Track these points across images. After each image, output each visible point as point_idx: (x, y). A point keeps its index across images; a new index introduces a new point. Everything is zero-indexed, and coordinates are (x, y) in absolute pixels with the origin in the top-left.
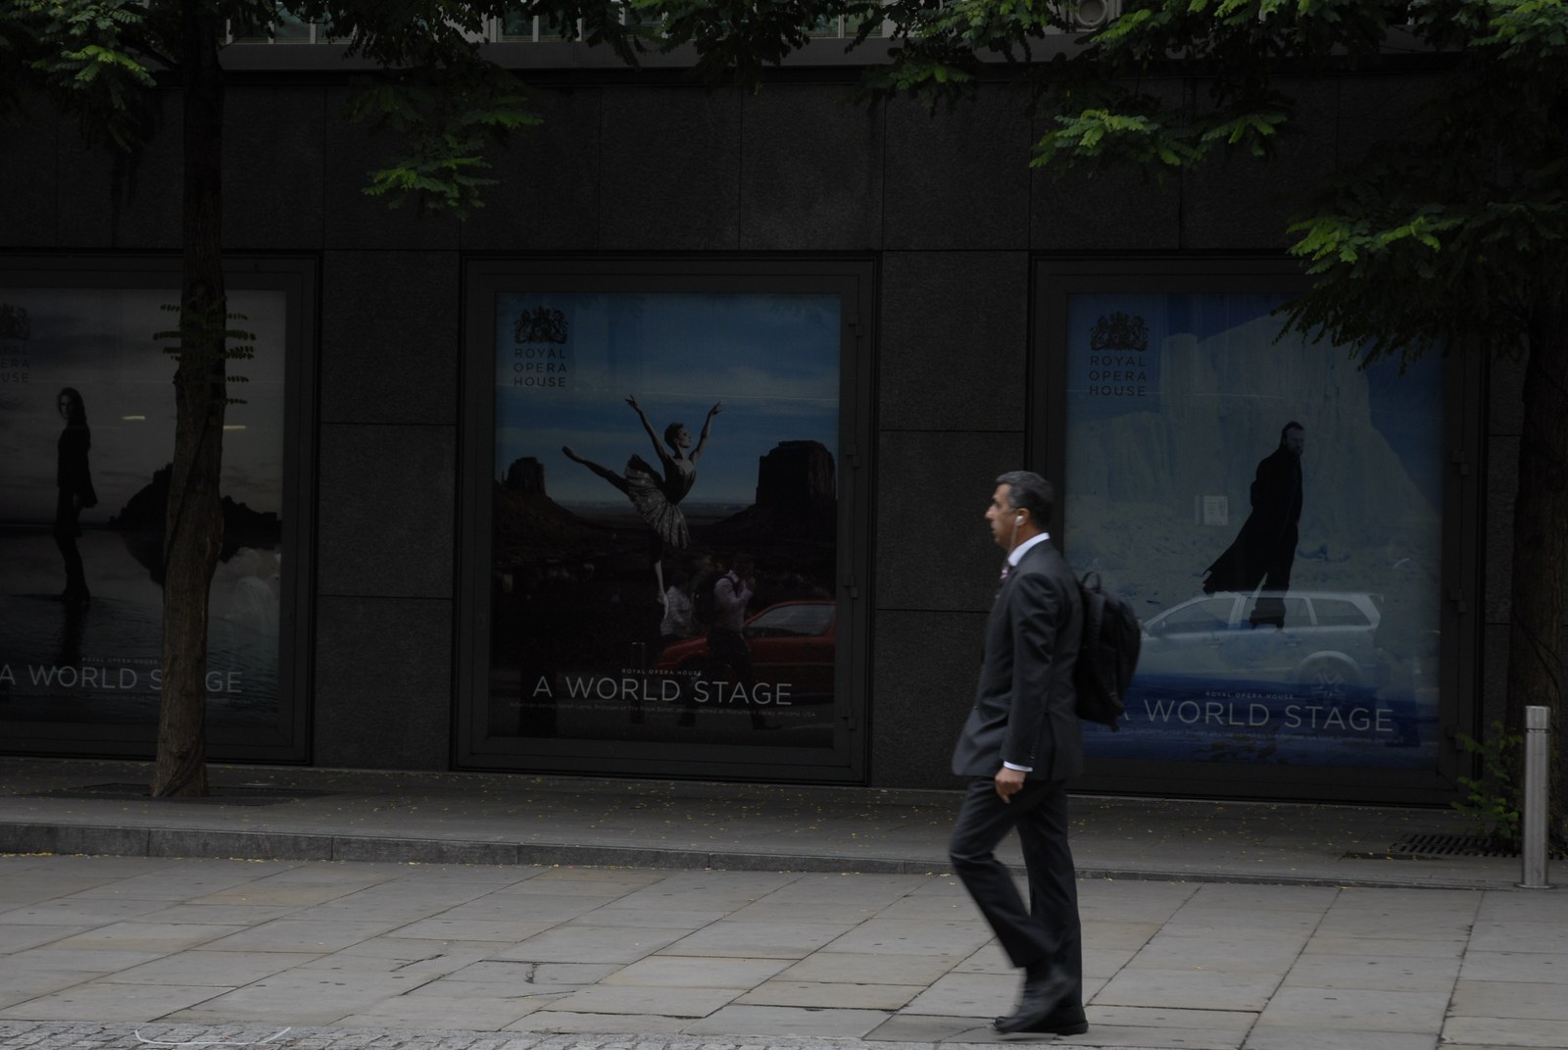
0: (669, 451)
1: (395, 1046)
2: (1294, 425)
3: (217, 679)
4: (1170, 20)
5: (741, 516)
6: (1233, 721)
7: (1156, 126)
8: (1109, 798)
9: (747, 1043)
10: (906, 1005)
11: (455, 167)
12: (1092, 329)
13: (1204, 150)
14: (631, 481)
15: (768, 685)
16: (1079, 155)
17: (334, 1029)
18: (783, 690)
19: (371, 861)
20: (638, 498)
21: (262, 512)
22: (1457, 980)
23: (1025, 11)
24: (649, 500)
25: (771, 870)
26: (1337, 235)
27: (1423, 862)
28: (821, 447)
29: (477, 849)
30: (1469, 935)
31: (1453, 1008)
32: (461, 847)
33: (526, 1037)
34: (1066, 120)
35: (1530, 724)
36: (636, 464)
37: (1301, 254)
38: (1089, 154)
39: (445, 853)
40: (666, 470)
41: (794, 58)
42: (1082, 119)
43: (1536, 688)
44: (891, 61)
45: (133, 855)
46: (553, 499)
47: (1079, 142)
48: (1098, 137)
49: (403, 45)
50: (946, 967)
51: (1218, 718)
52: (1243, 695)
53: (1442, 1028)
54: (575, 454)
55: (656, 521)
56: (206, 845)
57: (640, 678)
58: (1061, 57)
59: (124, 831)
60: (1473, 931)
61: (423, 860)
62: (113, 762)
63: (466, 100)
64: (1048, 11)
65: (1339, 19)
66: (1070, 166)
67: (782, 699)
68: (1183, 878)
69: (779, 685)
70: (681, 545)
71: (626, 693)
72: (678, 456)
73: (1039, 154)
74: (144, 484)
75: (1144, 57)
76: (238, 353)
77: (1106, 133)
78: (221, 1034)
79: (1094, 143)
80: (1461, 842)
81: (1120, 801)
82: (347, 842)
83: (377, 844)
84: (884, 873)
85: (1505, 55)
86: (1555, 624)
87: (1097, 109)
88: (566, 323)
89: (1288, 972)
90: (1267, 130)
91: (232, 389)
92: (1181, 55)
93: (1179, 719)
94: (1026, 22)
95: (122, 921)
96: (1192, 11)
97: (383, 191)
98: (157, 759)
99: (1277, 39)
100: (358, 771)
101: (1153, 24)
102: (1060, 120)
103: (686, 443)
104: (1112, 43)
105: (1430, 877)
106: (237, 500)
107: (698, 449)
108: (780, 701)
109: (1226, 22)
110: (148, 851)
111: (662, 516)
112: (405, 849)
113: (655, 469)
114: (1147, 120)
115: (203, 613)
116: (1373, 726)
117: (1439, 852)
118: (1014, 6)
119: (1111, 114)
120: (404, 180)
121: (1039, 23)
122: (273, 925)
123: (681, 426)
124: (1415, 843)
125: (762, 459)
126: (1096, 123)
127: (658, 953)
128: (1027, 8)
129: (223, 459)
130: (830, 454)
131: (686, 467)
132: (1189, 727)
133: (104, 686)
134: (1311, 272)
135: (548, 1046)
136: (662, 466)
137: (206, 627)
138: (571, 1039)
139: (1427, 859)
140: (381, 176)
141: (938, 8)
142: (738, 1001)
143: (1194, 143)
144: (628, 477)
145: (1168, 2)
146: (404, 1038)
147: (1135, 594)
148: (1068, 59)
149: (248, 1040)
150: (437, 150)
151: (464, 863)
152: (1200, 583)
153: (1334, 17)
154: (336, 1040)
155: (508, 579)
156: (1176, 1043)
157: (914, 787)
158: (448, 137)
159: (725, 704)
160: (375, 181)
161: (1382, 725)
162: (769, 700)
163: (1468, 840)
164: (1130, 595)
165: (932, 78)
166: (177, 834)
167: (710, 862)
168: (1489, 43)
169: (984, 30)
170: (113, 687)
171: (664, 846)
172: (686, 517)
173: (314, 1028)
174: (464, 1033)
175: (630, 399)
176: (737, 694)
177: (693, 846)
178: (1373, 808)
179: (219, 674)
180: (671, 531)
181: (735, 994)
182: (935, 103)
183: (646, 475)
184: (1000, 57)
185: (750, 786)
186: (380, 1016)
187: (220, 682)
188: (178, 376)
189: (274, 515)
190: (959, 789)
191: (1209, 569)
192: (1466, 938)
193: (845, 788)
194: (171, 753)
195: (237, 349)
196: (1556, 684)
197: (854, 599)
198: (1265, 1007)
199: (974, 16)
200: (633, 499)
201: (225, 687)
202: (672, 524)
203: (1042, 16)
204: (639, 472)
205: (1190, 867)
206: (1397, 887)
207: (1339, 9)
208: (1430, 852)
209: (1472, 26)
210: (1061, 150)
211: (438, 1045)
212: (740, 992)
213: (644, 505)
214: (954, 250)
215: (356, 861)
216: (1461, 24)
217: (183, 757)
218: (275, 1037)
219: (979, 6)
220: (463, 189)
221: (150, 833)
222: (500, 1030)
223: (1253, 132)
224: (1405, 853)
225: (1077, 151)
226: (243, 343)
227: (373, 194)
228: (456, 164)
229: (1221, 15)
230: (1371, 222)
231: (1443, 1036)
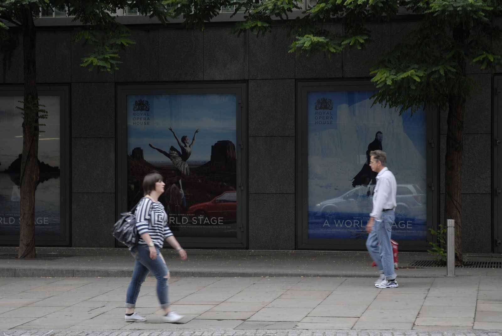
0: (183, 145)
1: (86, 335)
2: (379, 132)
3: (40, 220)
4: (331, 7)
5: (207, 164)
6: (362, 226)
7: (328, 40)
8: (324, 251)
9: (198, 331)
10: (249, 318)
11: (109, 58)
12: (315, 103)
13: (343, 47)
14: (171, 154)
15: (216, 218)
16: (304, 49)
17: (67, 330)
18: (220, 219)
19: (86, 277)
20: (173, 160)
21: (54, 167)
22: (422, 306)
23: (286, 4)
24: (177, 160)
25: (212, 277)
26: (385, 75)
27: (418, 269)
28: (231, 142)
29: (120, 272)
30: (428, 292)
31: (419, 315)
32: (115, 272)
33: (128, 331)
34: (299, 38)
35: (448, 225)
36: (172, 149)
37: (374, 81)
38: (307, 49)
39: (109, 274)
40: (182, 151)
41: (214, 20)
42: (305, 38)
43: (453, 214)
44: (245, 20)
45: (10, 277)
46: (146, 161)
47: (304, 45)
48: (309, 43)
49: (91, 18)
50: (263, 306)
51: (358, 225)
52: (365, 218)
53: (415, 321)
54: (153, 146)
55: (179, 166)
56: (33, 273)
57: (175, 217)
58: (298, 18)
59: (7, 269)
60: (430, 290)
61: (102, 276)
62: (8, 247)
63: (111, 35)
64: (293, 4)
65: (382, 5)
66: (301, 53)
67: (220, 222)
68: (342, 276)
69: (219, 218)
70: (187, 174)
71: (171, 221)
72: (186, 146)
73: (291, 49)
74: (16, 158)
75: (324, 18)
76: (43, 117)
77: (312, 42)
78: (31, 332)
79: (308, 46)
80: (432, 263)
81: (327, 252)
82: (78, 271)
83: (87, 271)
84: (248, 277)
85: (435, 15)
86: (459, 194)
87: (309, 34)
88: (149, 105)
89: (370, 305)
90: (362, 41)
91: (41, 128)
92: (335, 17)
93: (345, 226)
94: (286, 7)
95: (4, 298)
96: (337, 3)
97: (87, 65)
98: (20, 246)
99: (365, 12)
100: (86, 248)
101: (326, 8)
102: (297, 38)
103: (188, 142)
104: (313, 13)
105: (419, 274)
106: (46, 163)
107: (192, 144)
108: (220, 223)
109: (347, 7)
110: (15, 275)
111: (181, 165)
112: (97, 273)
113: (178, 150)
114: (325, 38)
115: (33, 199)
116: (406, 227)
117: (424, 266)
118: (282, 2)
119: (314, 36)
120: (94, 61)
121: (290, 8)
122: (52, 298)
123: (186, 136)
124: (417, 263)
125: (212, 146)
126: (309, 39)
127: (174, 304)
128: (286, 3)
129: (38, 150)
130: (234, 144)
131: (188, 149)
132: (348, 228)
133: (4, 223)
134: (377, 87)
135: (134, 334)
136: (181, 149)
137: (34, 204)
138: (142, 331)
139: (420, 268)
140: (86, 60)
141: (259, 3)
142: (196, 318)
143: (340, 45)
144: (170, 153)
145: (330, 1)
146: (89, 333)
147: (331, 187)
148: (300, 18)
149: (40, 334)
150: (103, 51)
151: (115, 277)
152: (351, 183)
153: (381, 5)
154: (67, 334)
155: (133, 186)
156: (332, 328)
157: (263, 249)
158: (106, 47)
159: (202, 224)
160: (84, 61)
161: (409, 226)
162: (216, 223)
163: (434, 262)
164: (329, 187)
165: (257, 25)
166: (24, 270)
167: (193, 274)
168: (430, 12)
169: (273, 10)
170: (7, 223)
171: (179, 270)
172: (189, 165)
173: (61, 330)
174: (108, 330)
175: (170, 128)
176: (206, 221)
177: (188, 270)
178: (406, 253)
179: (41, 218)
180: (184, 170)
181: (196, 316)
182: (258, 33)
183: (176, 152)
184: (279, 18)
185: (210, 250)
186: (83, 326)
187: (42, 221)
188: (23, 124)
189: (58, 167)
190: (276, 250)
191: (354, 178)
192: (427, 293)
193: (240, 250)
194: (24, 244)
195: (42, 115)
196: (459, 212)
197: (242, 190)
198: (361, 316)
199: (269, 6)
200: (172, 160)
201: (43, 223)
202: (184, 168)
203: (291, 6)
204: (173, 151)
205: (344, 273)
206: (408, 277)
207: (383, 2)
208: (421, 266)
209: (424, 7)
210: (298, 48)
211: (100, 334)
212: (197, 315)
213: (175, 162)
214: (271, 79)
215: (81, 277)
216: (421, 6)
217: (28, 245)
218: (48, 333)
219: (271, 2)
220: (112, 65)
221: (15, 269)
222: (120, 329)
223: (358, 42)
224: (413, 266)
225: (303, 48)
226: (43, 114)
227: (83, 66)
228: (110, 56)
229: (346, 5)
230: (396, 70)
231: (415, 323)
